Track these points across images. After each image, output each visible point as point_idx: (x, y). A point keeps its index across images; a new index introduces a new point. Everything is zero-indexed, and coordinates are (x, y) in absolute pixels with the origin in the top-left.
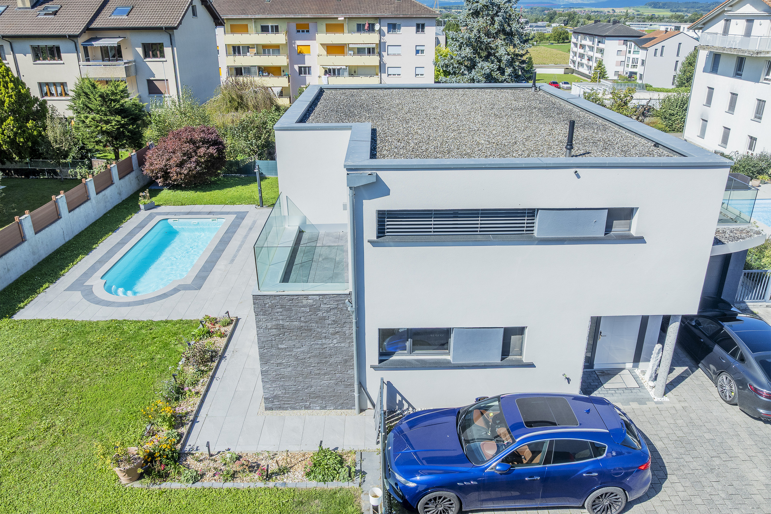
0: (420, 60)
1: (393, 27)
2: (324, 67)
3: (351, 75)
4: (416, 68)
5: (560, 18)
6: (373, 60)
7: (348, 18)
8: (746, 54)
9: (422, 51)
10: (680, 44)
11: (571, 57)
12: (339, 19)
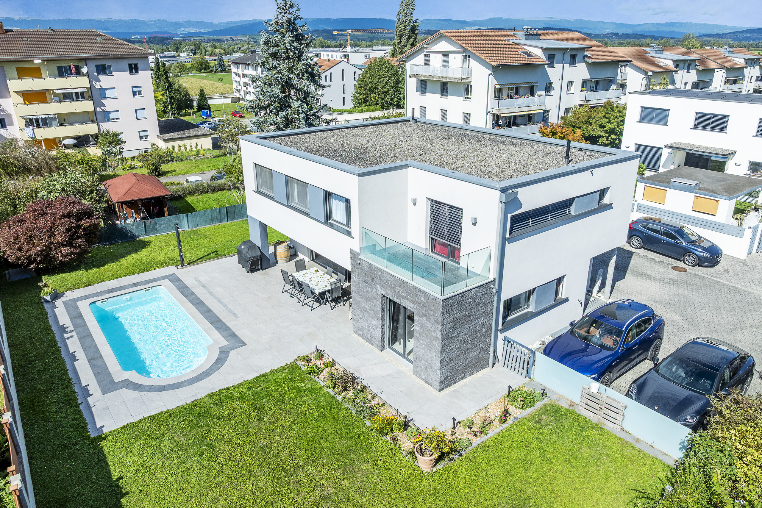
0: (138, 102)
1: (103, 70)
2: (25, 117)
3: (61, 124)
4: (136, 110)
5: (186, 47)
6: (87, 106)
7: (46, 60)
8: (448, 80)
9: (140, 93)
10: (343, 70)
11: (235, 87)
12: (36, 62)
